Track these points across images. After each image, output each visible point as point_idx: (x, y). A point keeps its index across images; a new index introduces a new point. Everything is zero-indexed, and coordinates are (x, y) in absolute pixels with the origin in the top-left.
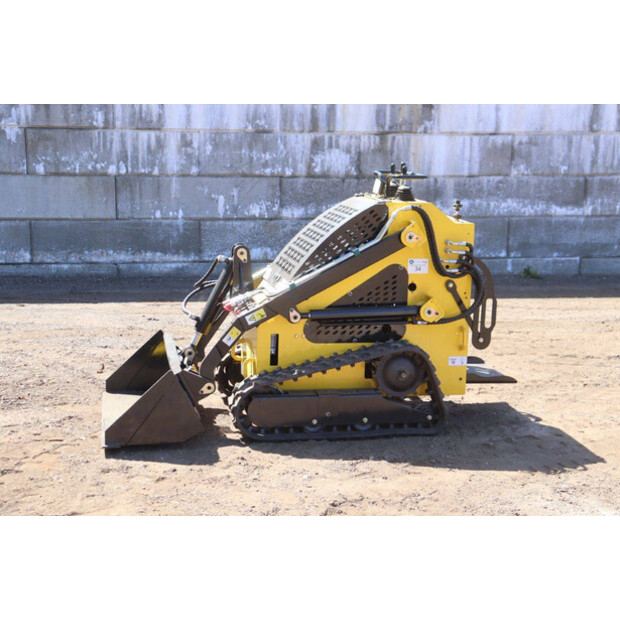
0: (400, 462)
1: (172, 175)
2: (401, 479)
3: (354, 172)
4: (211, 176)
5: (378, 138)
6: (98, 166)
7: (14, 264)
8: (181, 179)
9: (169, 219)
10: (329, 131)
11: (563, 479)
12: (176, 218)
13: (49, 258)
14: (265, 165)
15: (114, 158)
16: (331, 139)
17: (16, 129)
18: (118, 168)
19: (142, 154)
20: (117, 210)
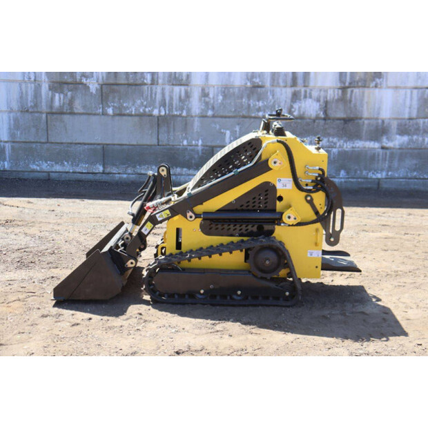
0: (250, 325)
1: (195, 116)
2: (242, 338)
3: (322, 115)
4: (222, 117)
5: (340, 91)
6: (147, 110)
7: (93, 173)
8: (202, 119)
9: (192, 146)
10: (305, 86)
11: (364, 346)
12: (197, 145)
13: (114, 170)
14: (259, 110)
15: (157, 104)
16: (306, 92)
17: (96, 85)
18: (160, 111)
19: (176, 102)
20: (158, 139)
